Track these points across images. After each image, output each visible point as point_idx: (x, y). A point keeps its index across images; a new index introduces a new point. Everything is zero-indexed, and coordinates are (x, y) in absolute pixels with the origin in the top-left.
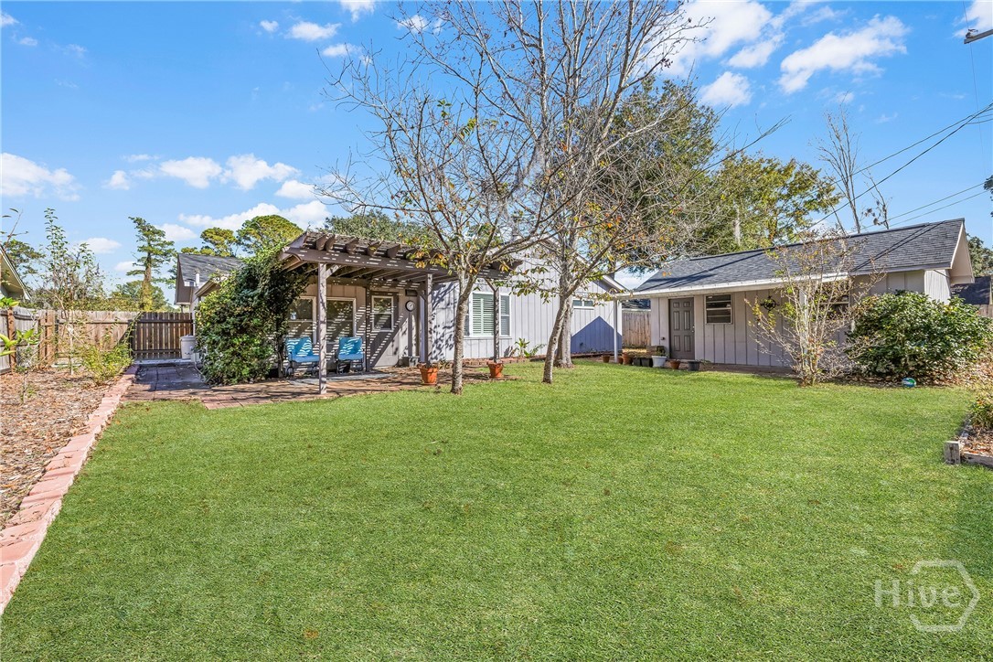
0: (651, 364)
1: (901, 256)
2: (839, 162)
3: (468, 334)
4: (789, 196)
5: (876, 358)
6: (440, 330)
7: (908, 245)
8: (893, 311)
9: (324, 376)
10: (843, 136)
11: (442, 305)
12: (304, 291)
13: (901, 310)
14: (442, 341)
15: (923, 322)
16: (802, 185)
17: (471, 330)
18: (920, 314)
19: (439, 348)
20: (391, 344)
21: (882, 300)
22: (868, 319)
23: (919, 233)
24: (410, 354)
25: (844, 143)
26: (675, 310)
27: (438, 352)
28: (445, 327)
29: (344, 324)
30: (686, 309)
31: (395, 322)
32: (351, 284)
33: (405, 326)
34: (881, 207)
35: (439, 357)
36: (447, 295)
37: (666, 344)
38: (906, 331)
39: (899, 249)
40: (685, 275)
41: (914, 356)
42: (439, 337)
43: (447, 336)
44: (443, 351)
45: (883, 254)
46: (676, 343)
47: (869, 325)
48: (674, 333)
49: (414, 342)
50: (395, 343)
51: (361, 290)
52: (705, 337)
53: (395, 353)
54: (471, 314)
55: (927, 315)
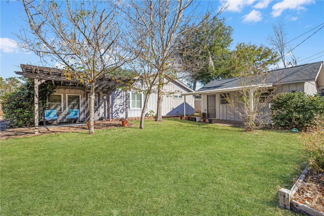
0: (195, 120)
1: (295, 76)
2: (279, 45)
3: (130, 108)
4: (261, 59)
5: (282, 119)
6: (118, 107)
7: (299, 72)
8: (289, 100)
9: (37, 126)
10: (280, 35)
11: (119, 97)
12: (55, 91)
13: (292, 99)
14: (118, 111)
15: (302, 104)
16: (266, 55)
17: (131, 106)
18: (300, 100)
19: (117, 113)
20: (97, 112)
21: (284, 94)
22: (278, 103)
23: (304, 67)
24: (105, 115)
25: (281, 37)
26: (210, 99)
27: (117, 115)
28: (120, 105)
29: (76, 104)
30: (214, 99)
31: (98, 103)
32: (76, 89)
33: (103, 105)
34: (294, 61)
35: (117, 117)
36: (121, 94)
37: (206, 112)
38: (294, 108)
39: (295, 74)
40: (214, 86)
41: (297, 119)
42: (117, 109)
43: (120, 109)
44: (119, 114)
45: (288, 76)
46: (210, 112)
47: (278, 105)
48: (209, 108)
49: (106, 111)
50: (98, 112)
51: (82, 92)
52: (220, 110)
53: (98, 115)
54: (131, 101)
55: (303, 101)
